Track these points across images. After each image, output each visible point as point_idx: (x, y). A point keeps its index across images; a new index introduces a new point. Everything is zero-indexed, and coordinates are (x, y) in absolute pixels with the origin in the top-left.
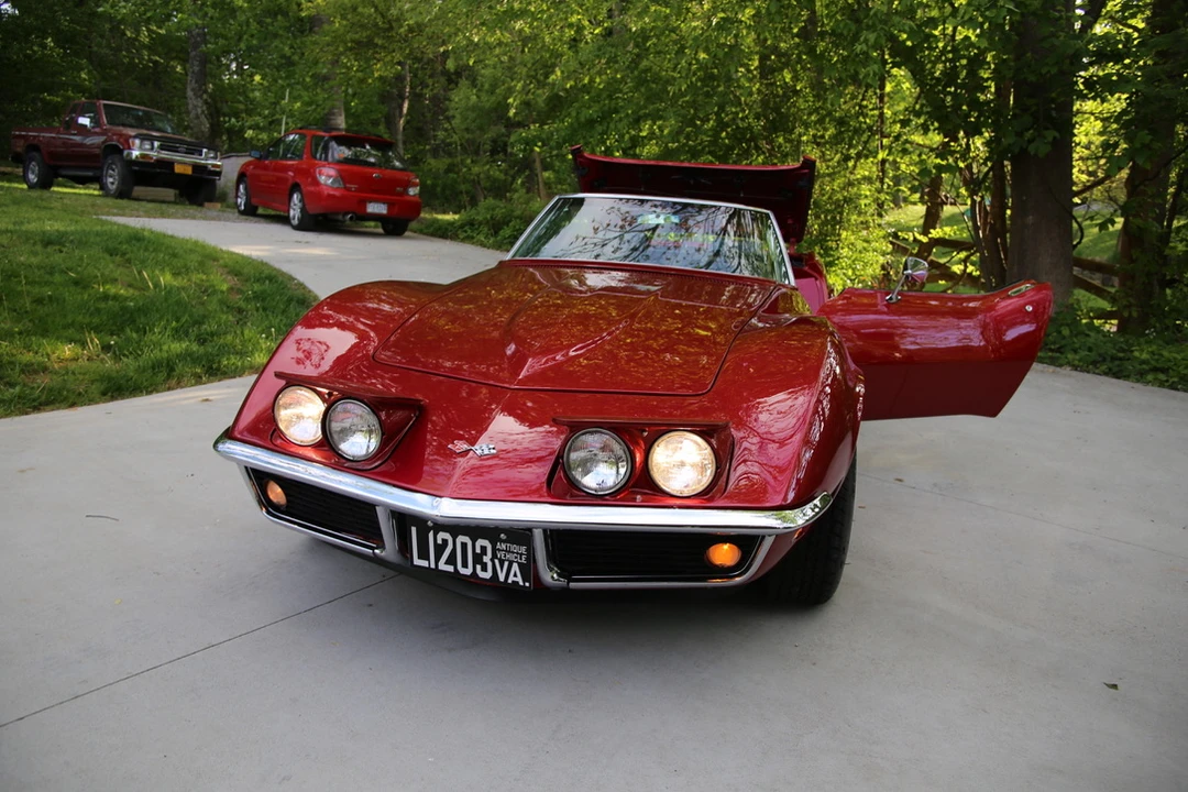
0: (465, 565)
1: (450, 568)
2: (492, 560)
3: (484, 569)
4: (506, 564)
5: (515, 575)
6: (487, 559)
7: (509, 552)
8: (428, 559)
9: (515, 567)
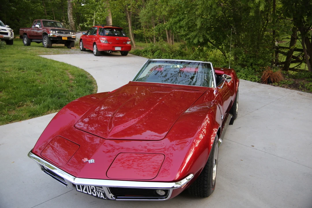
0: (89, 192)
1: (86, 192)
2: (96, 191)
3: (94, 193)
4: (99, 193)
5: (102, 196)
6: (94, 191)
7: (100, 190)
8: (80, 189)
9: (102, 194)
